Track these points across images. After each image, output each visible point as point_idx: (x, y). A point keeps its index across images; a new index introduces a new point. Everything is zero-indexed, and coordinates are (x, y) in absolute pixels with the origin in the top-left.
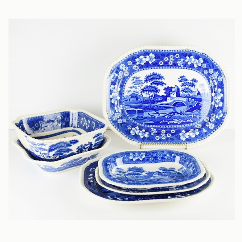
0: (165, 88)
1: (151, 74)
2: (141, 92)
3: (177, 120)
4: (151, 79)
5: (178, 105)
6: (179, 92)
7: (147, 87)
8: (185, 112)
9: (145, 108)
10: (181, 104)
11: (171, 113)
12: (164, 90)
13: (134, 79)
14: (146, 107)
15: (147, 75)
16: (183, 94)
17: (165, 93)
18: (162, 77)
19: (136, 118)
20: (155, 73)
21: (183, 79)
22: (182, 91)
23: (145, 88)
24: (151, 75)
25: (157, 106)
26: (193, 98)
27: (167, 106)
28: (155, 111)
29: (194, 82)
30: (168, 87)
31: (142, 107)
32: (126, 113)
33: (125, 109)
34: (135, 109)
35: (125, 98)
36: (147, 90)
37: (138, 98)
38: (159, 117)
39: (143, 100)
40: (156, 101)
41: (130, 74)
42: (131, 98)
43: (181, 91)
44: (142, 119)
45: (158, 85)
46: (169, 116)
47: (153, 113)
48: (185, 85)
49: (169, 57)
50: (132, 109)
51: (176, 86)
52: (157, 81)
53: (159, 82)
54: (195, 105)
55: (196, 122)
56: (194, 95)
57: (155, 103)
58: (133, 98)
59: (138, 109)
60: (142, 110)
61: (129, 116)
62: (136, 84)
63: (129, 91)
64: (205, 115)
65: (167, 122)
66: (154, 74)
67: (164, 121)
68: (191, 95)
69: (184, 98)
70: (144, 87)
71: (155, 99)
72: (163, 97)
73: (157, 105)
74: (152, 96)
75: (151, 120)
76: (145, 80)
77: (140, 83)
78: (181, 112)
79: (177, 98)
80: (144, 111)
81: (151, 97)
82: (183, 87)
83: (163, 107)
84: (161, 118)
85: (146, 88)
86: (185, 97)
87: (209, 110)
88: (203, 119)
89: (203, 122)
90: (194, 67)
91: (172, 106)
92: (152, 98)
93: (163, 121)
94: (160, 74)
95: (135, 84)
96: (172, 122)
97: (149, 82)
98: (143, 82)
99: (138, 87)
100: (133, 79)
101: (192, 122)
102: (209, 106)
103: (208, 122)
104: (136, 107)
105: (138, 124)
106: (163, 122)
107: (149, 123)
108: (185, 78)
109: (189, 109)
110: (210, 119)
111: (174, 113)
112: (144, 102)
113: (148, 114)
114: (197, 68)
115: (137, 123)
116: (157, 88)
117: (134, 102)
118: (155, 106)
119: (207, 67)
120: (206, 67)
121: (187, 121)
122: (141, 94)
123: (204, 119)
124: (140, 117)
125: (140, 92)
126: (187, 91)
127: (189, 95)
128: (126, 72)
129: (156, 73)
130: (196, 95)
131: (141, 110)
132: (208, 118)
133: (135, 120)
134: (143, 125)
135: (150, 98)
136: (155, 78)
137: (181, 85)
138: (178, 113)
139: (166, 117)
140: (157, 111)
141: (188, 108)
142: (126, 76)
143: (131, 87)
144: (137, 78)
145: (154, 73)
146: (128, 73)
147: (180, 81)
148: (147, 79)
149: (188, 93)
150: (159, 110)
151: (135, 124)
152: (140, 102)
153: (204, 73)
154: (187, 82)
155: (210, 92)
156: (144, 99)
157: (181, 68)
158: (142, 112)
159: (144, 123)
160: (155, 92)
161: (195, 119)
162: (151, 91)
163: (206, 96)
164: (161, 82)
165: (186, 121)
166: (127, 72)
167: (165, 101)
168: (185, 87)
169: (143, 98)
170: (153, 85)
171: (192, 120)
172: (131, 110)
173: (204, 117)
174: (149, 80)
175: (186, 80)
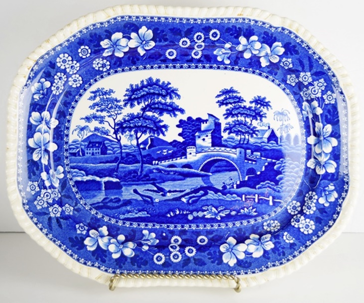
0: (181, 121)
1: (142, 82)
2: (116, 132)
3: (214, 209)
4: (143, 96)
5: (216, 167)
6: (220, 134)
7: (132, 117)
8: (235, 186)
9: (125, 176)
10: (226, 166)
11: (196, 191)
12: (178, 126)
13: (95, 96)
14: (130, 172)
15: (131, 86)
16: (229, 138)
17: (180, 135)
18: (173, 91)
19: (101, 204)
20: (154, 81)
21: (228, 97)
22: (228, 131)
23: (125, 121)
24: (143, 86)
25: (159, 170)
26: (257, 149)
27: (186, 170)
28: (154, 184)
29: (259, 106)
30: (189, 118)
31: (119, 174)
32: (74, 190)
33: (71, 179)
34: (98, 179)
35: (70, 149)
36: (132, 125)
37: (106, 148)
38: (165, 200)
39: (121, 152)
40: (155, 157)
41: (84, 82)
42: (88, 147)
43: (225, 130)
44: (116, 205)
45: (161, 114)
46: (191, 198)
47: (148, 190)
48: (237, 115)
49: (193, 38)
50: (90, 178)
51: (210, 115)
52: (160, 103)
53: (165, 104)
54: (263, 169)
55: (264, 216)
56: (259, 141)
57: (154, 162)
58: (92, 147)
59: (107, 179)
60: (118, 180)
61: (81, 199)
62: (102, 111)
63: (82, 129)
64: (290, 196)
65: (187, 215)
66: (151, 83)
67: (178, 212)
68: (252, 141)
69: (234, 150)
70: (124, 119)
71: (154, 151)
72: (174, 146)
73: (158, 166)
74: (145, 143)
75: (143, 210)
76: (127, 98)
77: (112, 107)
78: (224, 187)
79: (213, 148)
80: (122, 183)
81: (142, 146)
82: (231, 120)
83: (175, 172)
84: (170, 202)
85: (128, 121)
86: (235, 147)
87: (300, 181)
88: (285, 206)
89: (284, 216)
90: (261, 67)
91: (199, 172)
92: (144, 149)
93: (174, 212)
94: (169, 83)
95: (99, 109)
96: (200, 214)
97: (139, 103)
98: (122, 103)
99: (107, 119)
100: (93, 95)
101: (255, 214)
102: (301, 170)
103: (299, 215)
104: (100, 173)
105: (106, 219)
106: (176, 215)
107: (137, 216)
108: (235, 95)
109: (246, 179)
110: (304, 207)
111: (206, 189)
112: (122, 158)
113: (135, 191)
114: (268, 70)
115: (103, 217)
116: (161, 121)
117: (95, 159)
118: (154, 171)
119: (293, 65)
120: (291, 66)
121: (242, 211)
122: (114, 136)
123: (288, 208)
124: (111, 201)
125: (113, 131)
126: (241, 129)
127: (245, 142)
128: (73, 76)
129: (158, 81)
130: (266, 140)
131: (115, 180)
132: (299, 204)
133: (98, 207)
134: (120, 223)
135: (139, 148)
136: (154, 94)
137: (225, 112)
138: (216, 191)
139: (184, 200)
140: (158, 183)
141: (245, 177)
142: (74, 86)
143: (88, 119)
144: (106, 93)
145: (150, 79)
146: (80, 78)
147: (221, 103)
148: (132, 97)
149: (243, 137)
150: (164, 182)
151: (98, 220)
152: (113, 159)
153: (288, 82)
154: (240, 107)
155: (302, 134)
156: (123, 151)
157: (226, 68)
158: (117, 187)
159: (122, 217)
160: (154, 132)
161: (264, 205)
162: (143, 129)
163: (292, 144)
164: (171, 105)
165: (238, 212)
166: (77, 76)
167: (181, 157)
168: (236, 118)
169: (121, 147)
170: (149, 114)
171: (254, 210)
172: (88, 181)
173: (286, 202)
174: (139, 100)
175: (238, 100)
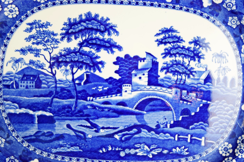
0: (118, 58)
1: (81, 16)
2: (51, 67)
3: (146, 147)
4: (81, 31)
5: (150, 106)
6: (157, 73)
7: (69, 52)
8: (169, 125)
9: (59, 111)
10: (160, 105)
11: (130, 128)
12: (115, 63)
13: (31, 29)
14: (64, 107)
15: (69, 19)
16: (165, 78)
17: (116, 72)
18: (111, 27)
19: (33, 137)
20: (93, 15)
22: (165, 71)
23: (61, 55)
24: (81, 21)
25: (94, 107)
26: (191, 89)
27: (121, 107)
28: (88, 120)
29: (198, 46)
30: (127, 56)
31: (53, 108)
32: (7, 122)
33: (4, 111)
34: (31, 112)
35: (4, 81)
36: (68, 60)
37: (41, 82)
38: (98, 137)
39: (56, 87)
40: (90, 94)
41: (21, 13)
42: (22, 79)
43: (162, 69)
44: (49, 138)
45: (98, 50)
46: (124, 135)
47: (81, 126)
48: (175, 55)
50: (23, 111)
51: (148, 54)
52: (98, 38)
53: (103, 40)
54: (198, 110)
55: (196, 156)
56: (196, 82)
57: (88, 98)
58: (26, 80)
59: (40, 113)
60: (51, 114)
61: (13, 131)
62: (38, 43)
63: (17, 61)
64: (223, 138)
65: (119, 151)
66: (89, 18)
67: (110, 149)
68: (189, 81)
69: (169, 90)
70: (60, 53)
71: (89, 88)
72: (110, 83)
73: (93, 103)
74: (80, 78)
75: (75, 145)
76: (64, 31)
77: (48, 41)
78: (158, 126)
79: (149, 87)
80: (55, 117)
81: (77, 82)
82: (168, 59)
83: (110, 109)
84: (103, 139)
85: (64, 56)
86: (170, 87)
87: (233, 123)
88: (217, 147)
89: (215, 157)
90: (202, 7)
91: (133, 110)
92: (79, 84)
93: (106, 148)
94: (108, 19)
95: (35, 41)
96: (132, 151)
97: (76, 38)
98: (59, 37)
99: (43, 52)
100: (29, 27)
101: (187, 153)
102: (235, 113)
103: (231, 158)
104: (34, 107)
105: (38, 152)
106: (108, 151)
107: (69, 150)
108: (174, 34)
109: (180, 119)
110: (236, 151)
111: (139, 127)
112: (57, 93)
113: (69, 126)
114: (210, 10)
115: (35, 150)
116: (97, 57)
117: (29, 92)
118: (89, 107)
119: (236, 7)
120: (234, 8)
121: (174, 150)
122: (49, 70)
123: (220, 149)
124: (44, 134)
125: (48, 65)
126: (178, 69)
127: (182, 83)
128: (9, 6)
129: (97, 16)
130: (203, 82)
131: (48, 114)
132: (230, 146)
133: (30, 140)
134: (52, 157)
135: (75, 84)
136: (92, 29)
137: (163, 52)
138: (150, 129)
139: (117, 137)
140: (92, 119)
141: (179, 117)
142: (10, 17)
143: (23, 51)
144: (42, 26)
145: (89, 14)
146: (17, 9)
147: (160, 42)
148: (70, 31)
149: (179, 77)
150: (98, 118)
151: (30, 153)
152: (47, 93)
153: (229, 24)
154: (179, 47)
155: (239, 77)
156: (58, 85)
157: (167, 6)
158: (50, 121)
159: (54, 151)
160: (90, 67)
161: (196, 146)
162: (80, 64)
163: (228, 86)
164: (108, 42)
165: (170, 150)
166: (14, 6)
167: (116, 94)
168: (173, 58)
169: (56, 82)
170: (86, 49)
171: (186, 149)
172: (20, 114)
173: (218, 143)
174: (76, 34)
175: (177, 40)
